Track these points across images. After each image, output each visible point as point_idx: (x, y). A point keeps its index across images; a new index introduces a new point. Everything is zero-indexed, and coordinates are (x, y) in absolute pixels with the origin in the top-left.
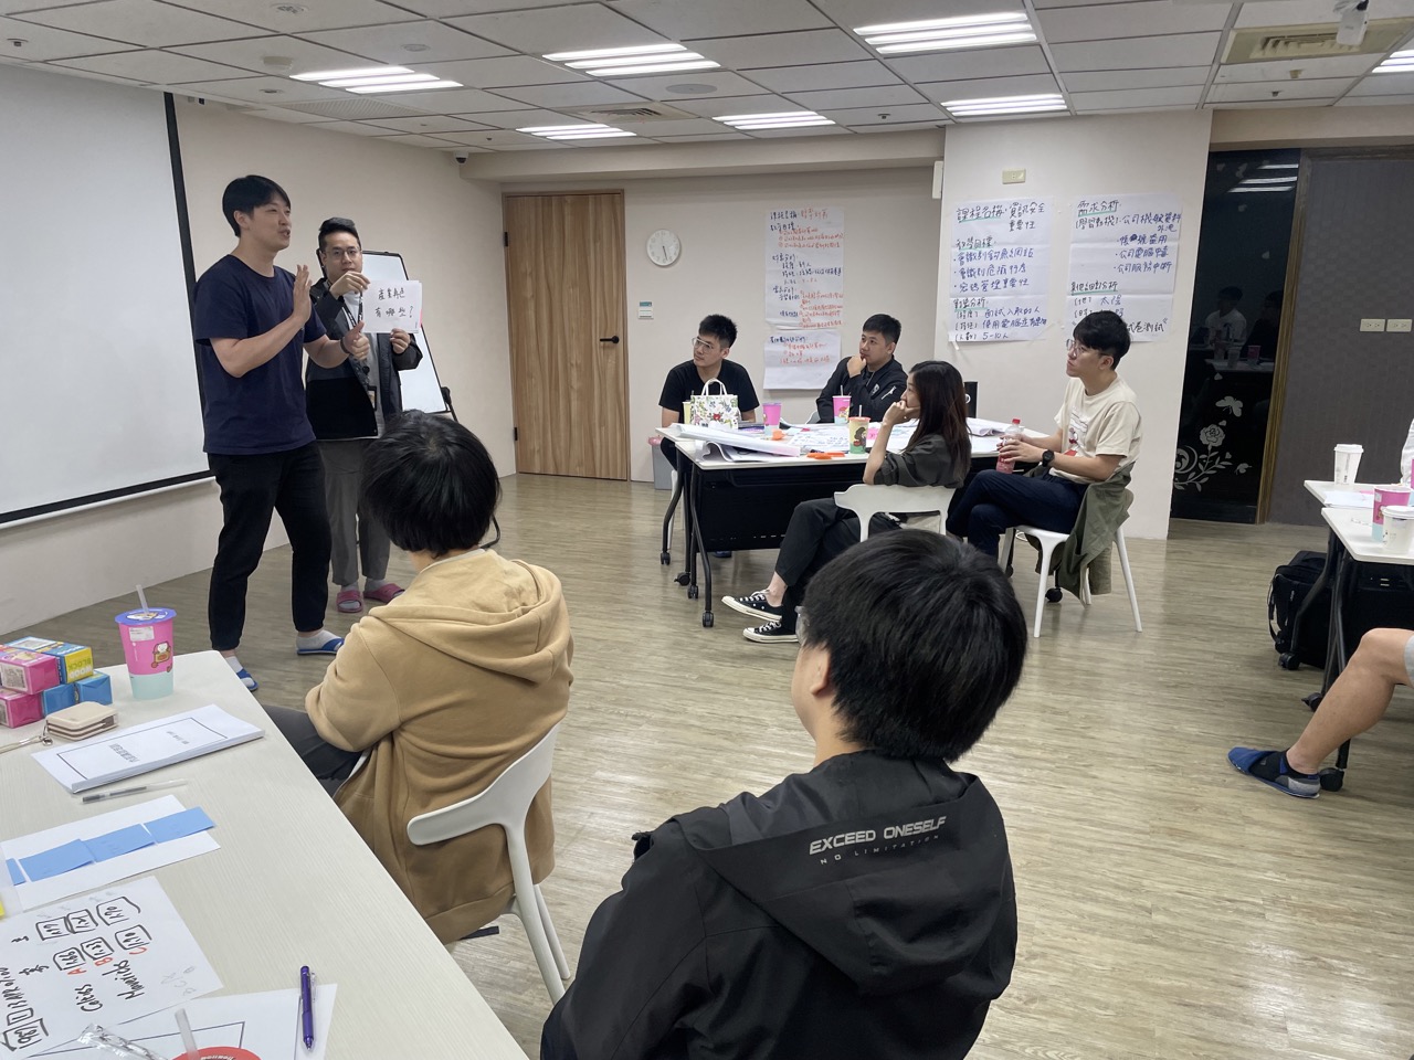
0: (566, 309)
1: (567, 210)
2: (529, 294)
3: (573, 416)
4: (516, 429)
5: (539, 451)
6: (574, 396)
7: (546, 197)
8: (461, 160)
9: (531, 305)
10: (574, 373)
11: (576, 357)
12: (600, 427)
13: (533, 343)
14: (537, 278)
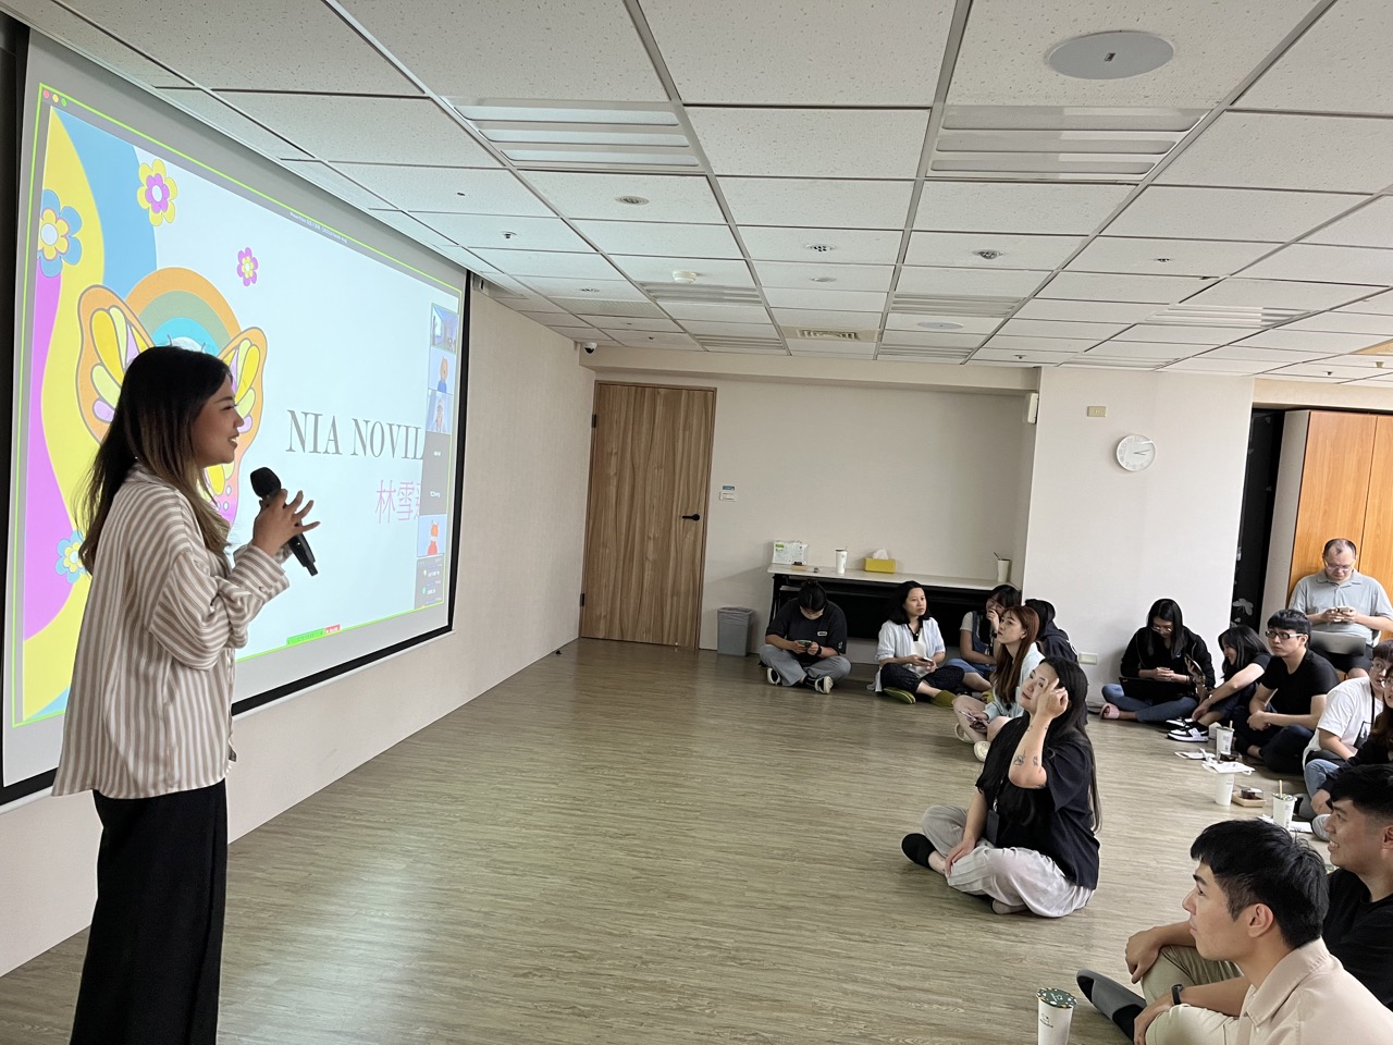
0: (648, 488)
1: (659, 401)
2: (612, 471)
3: (645, 586)
4: (583, 596)
5: (605, 617)
6: (648, 566)
7: (644, 387)
8: (590, 351)
9: (614, 482)
10: (651, 545)
11: (653, 531)
12: (672, 596)
13: (611, 515)
14: (623, 458)
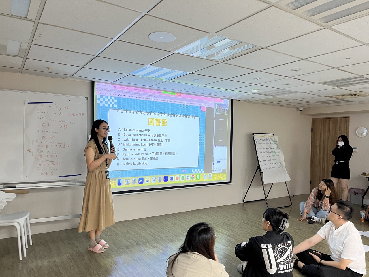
0: (329, 148)
1: (331, 122)
2: (318, 144)
4: (311, 181)
7: (325, 119)
8: (301, 111)
9: (318, 148)
13: (318, 157)
14: (321, 140)
